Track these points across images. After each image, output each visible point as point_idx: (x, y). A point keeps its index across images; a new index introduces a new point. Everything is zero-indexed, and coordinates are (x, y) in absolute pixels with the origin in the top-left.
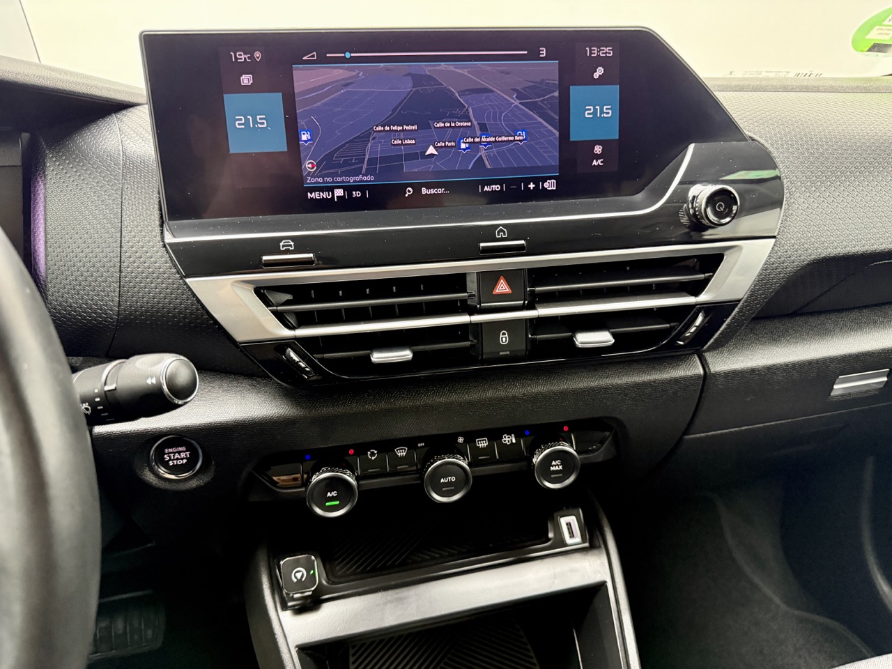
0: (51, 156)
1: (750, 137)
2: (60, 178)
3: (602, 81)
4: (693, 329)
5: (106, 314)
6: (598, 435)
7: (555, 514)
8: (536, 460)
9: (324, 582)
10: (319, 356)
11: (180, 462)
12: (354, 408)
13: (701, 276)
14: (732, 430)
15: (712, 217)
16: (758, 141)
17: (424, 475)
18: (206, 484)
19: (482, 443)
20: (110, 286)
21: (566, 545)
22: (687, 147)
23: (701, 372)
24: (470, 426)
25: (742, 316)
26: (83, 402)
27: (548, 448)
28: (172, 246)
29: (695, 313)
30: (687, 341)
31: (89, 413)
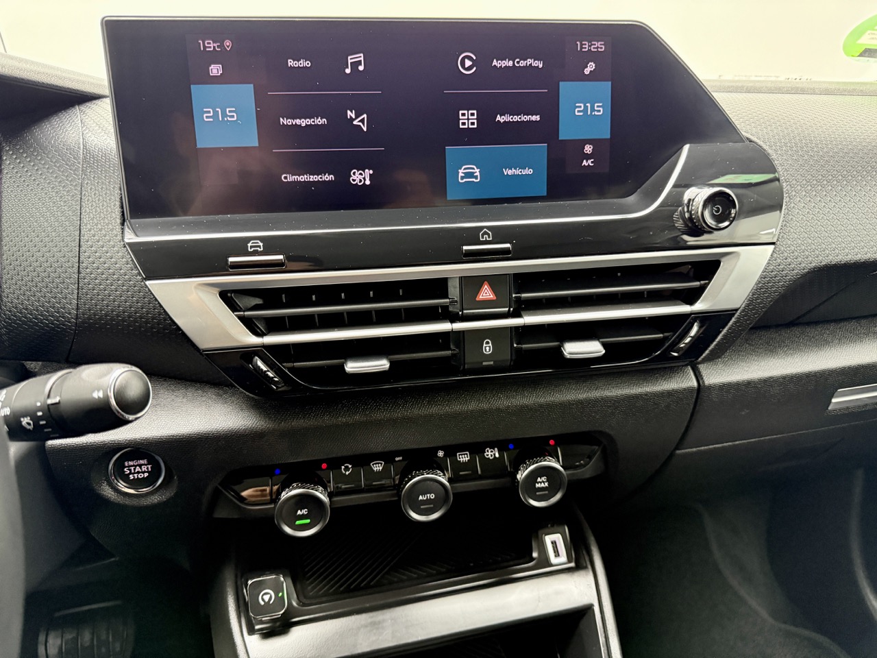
0: (8, 149)
1: (748, 139)
2: (17, 172)
3: (593, 77)
4: (688, 340)
5: (63, 317)
6: (586, 449)
7: (540, 532)
8: (521, 476)
9: (294, 604)
10: (290, 365)
11: (141, 476)
12: (327, 420)
13: (697, 284)
14: (725, 444)
15: (710, 221)
16: (756, 143)
17: (403, 490)
18: (168, 500)
19: (464, 458)
20: (68, 288)
21: (551, 565)
22: (681, 148)
23: (695, 384)
24: (452, 440)
25: (739, 326)
26: (25, 416)
27: (533, 464)
28: (132, 246)
29: (690, 322)
30: (681, 353)
31: (31, 427)
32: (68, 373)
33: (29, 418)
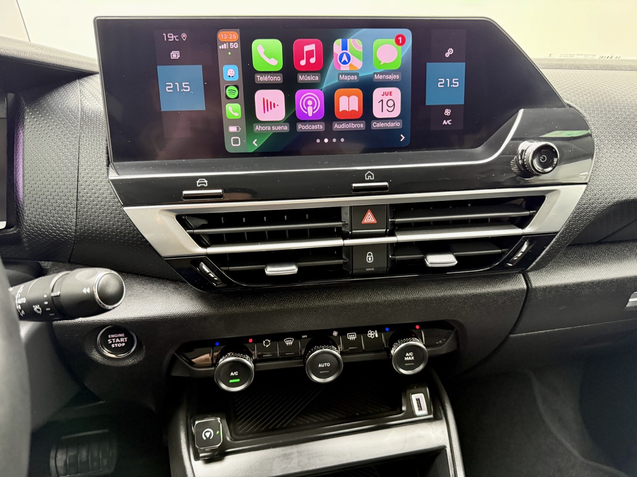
0: (28, 111)
1: (568, 104)
2: (35, 128)
3: (452, 59)
4: (520, 255)
5: (66, 231)
6: (444, 332)
7: (408, 392)
9: (228, 439)
10: (226, 268)
11: (119, 345)
12: (252, 308)
13: (527, 213)
14: (547, 331)
15: (537, 167)
16: (574, 108)
17: (307, 360)
18: (139, 363)
20: (70, 211)
21: (415, 416)
22: (517, 112)
23: (525, 287)
24: (344, 324)
25: (559, 245)
26: (36, 304)
27: (403, 343)
28: (113, 181)
29: (522, 241)
30: (515, 264)
31: (40, 312)
32: (66, 274)
33: (39, 306)
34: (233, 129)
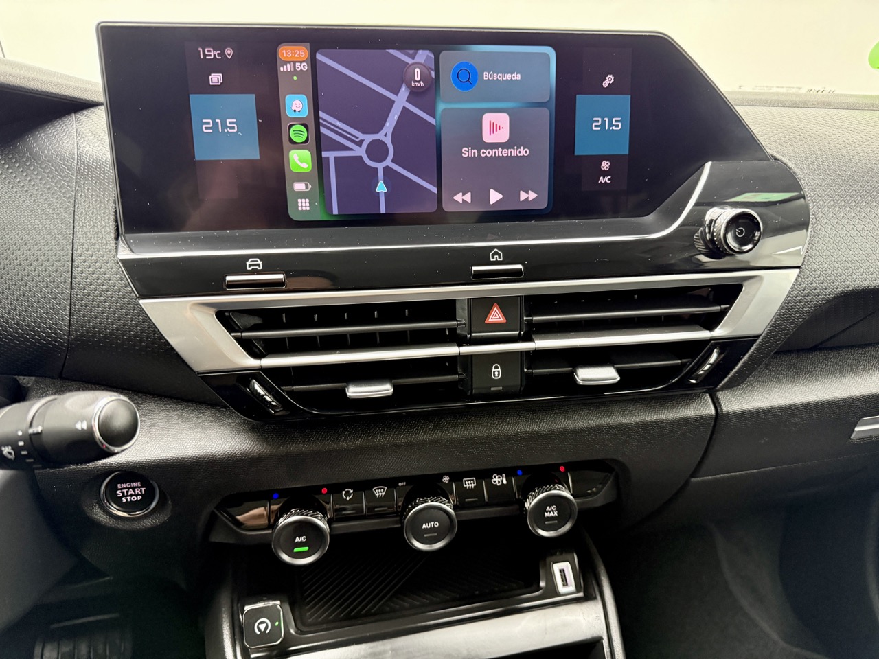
1: (773, 156)
2: (9, 183)
3: (611, 90)
4: (707, 367)
5: (55, 334)
6: (599, 475)
7: (548, 560)
9: (292, 632)
10: (289, 388)
11: (134, 499)
12: (327, 445)
13: (718, 308)
14: (741, 473)
15: (733, 244)
16: (781, 161)
17: (405, 518)
18: (163, 525)
19: (470, 484)
20: (60, 304)
21: (559, 595)
22: (703, 165)
23: (713, 411)
24: (458, 467)
25: (760, 353)
26: (6, 445)
27: (542, 492)
28: (126, 263)
29: (710, 348)
30: (700, 379)
31: (12, 457)
32: (53, 400)
34: (299, 186)
